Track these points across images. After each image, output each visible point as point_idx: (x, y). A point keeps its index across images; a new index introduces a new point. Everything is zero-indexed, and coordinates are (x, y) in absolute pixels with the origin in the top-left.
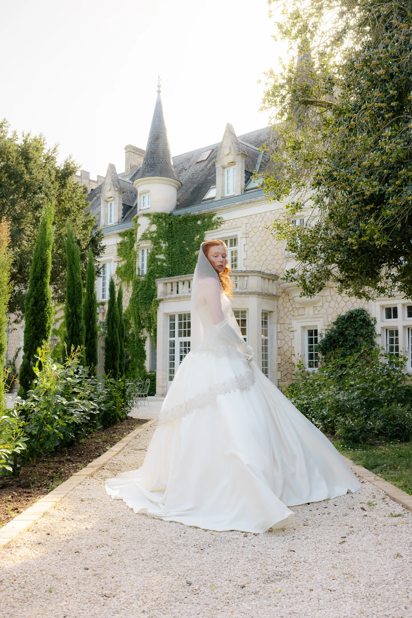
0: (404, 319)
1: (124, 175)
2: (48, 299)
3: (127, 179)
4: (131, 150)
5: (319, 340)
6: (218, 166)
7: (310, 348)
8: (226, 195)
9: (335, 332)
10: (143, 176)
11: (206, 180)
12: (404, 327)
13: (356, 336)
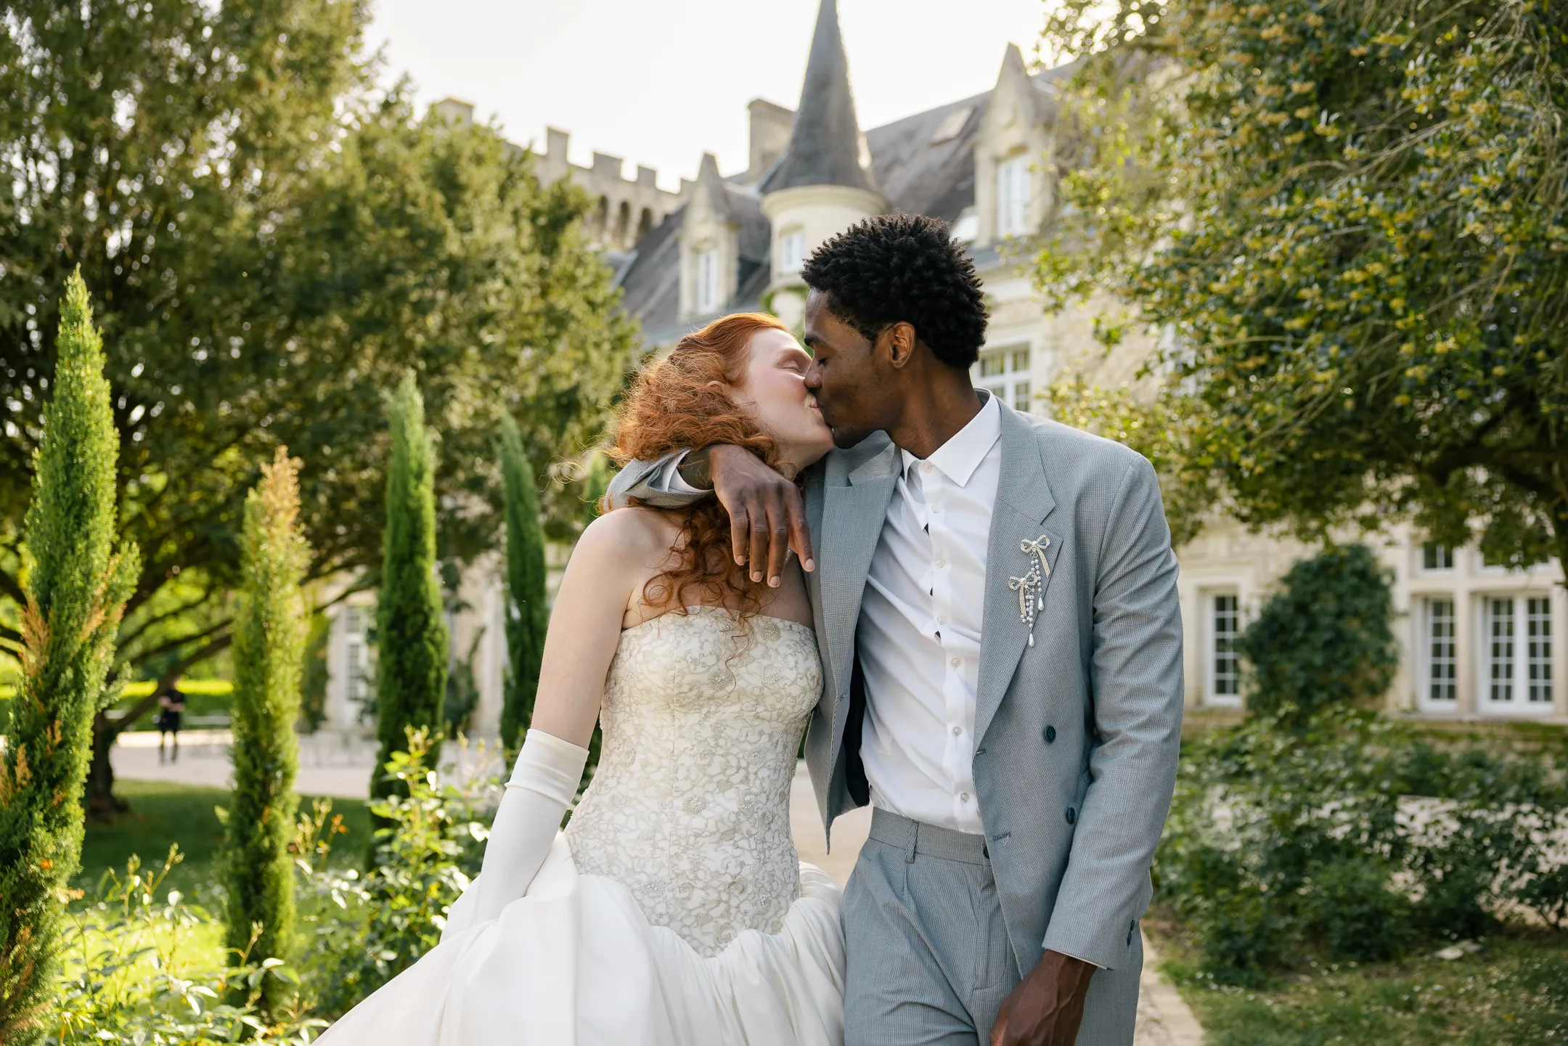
0: (1471, 572)
1: (740, 179)
2: (431, 609)
3: (751, 191)
4: (762, 111)
5: (1243, 623)
6: (982, 156)
7: (1221, 644)
8: (1003, 233)
9: (1285, 603)
10: (787, 184)
11: (953, 191)
12: (1473, 594)
13: (1340, 615)
